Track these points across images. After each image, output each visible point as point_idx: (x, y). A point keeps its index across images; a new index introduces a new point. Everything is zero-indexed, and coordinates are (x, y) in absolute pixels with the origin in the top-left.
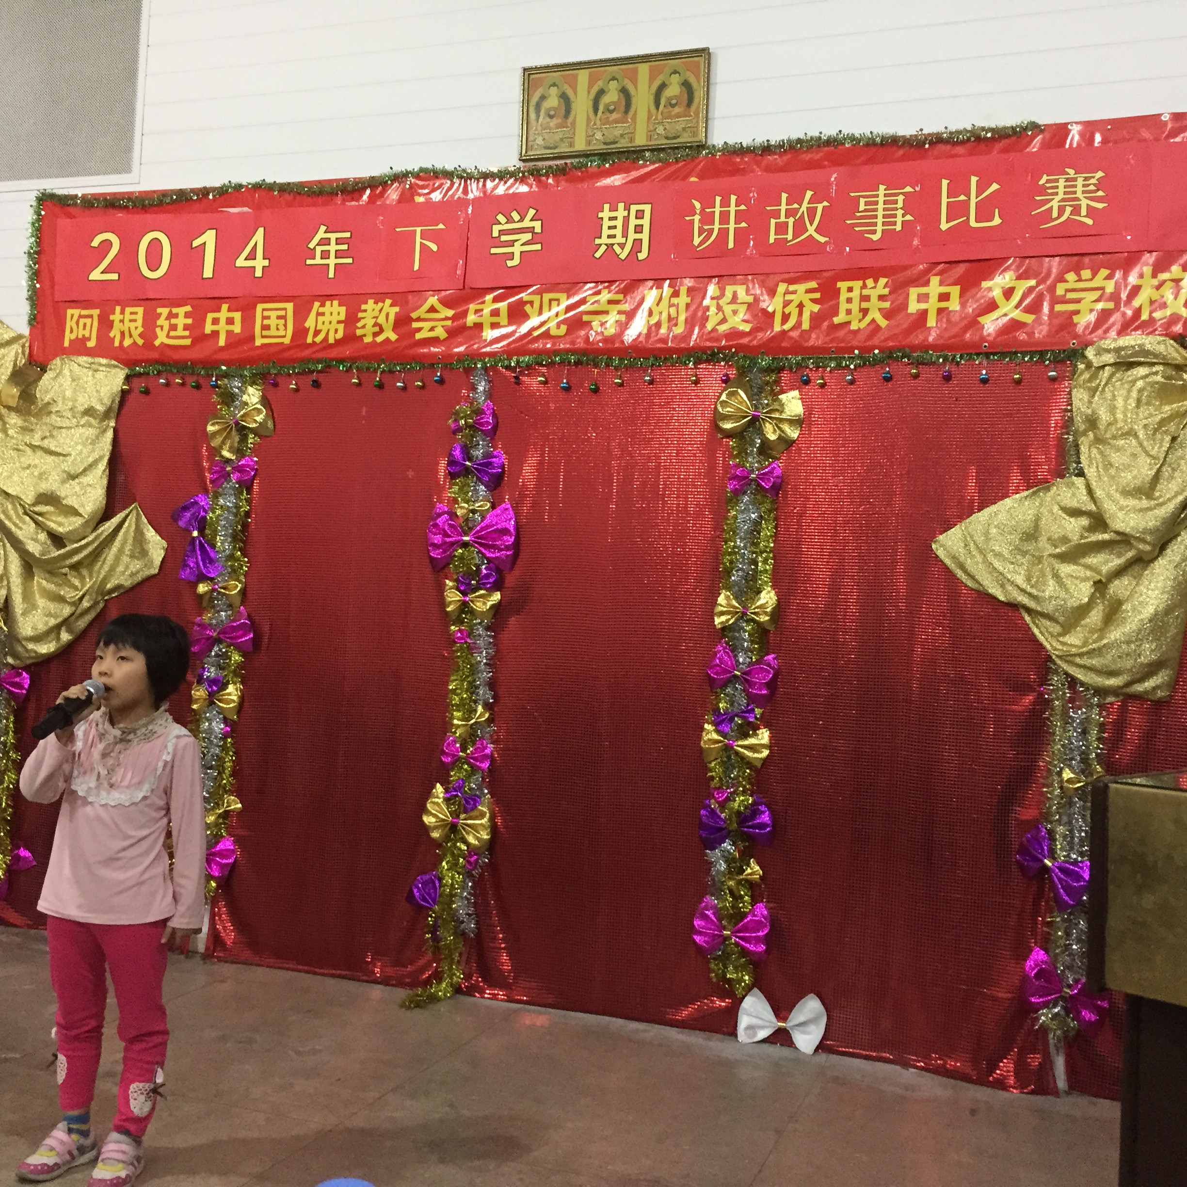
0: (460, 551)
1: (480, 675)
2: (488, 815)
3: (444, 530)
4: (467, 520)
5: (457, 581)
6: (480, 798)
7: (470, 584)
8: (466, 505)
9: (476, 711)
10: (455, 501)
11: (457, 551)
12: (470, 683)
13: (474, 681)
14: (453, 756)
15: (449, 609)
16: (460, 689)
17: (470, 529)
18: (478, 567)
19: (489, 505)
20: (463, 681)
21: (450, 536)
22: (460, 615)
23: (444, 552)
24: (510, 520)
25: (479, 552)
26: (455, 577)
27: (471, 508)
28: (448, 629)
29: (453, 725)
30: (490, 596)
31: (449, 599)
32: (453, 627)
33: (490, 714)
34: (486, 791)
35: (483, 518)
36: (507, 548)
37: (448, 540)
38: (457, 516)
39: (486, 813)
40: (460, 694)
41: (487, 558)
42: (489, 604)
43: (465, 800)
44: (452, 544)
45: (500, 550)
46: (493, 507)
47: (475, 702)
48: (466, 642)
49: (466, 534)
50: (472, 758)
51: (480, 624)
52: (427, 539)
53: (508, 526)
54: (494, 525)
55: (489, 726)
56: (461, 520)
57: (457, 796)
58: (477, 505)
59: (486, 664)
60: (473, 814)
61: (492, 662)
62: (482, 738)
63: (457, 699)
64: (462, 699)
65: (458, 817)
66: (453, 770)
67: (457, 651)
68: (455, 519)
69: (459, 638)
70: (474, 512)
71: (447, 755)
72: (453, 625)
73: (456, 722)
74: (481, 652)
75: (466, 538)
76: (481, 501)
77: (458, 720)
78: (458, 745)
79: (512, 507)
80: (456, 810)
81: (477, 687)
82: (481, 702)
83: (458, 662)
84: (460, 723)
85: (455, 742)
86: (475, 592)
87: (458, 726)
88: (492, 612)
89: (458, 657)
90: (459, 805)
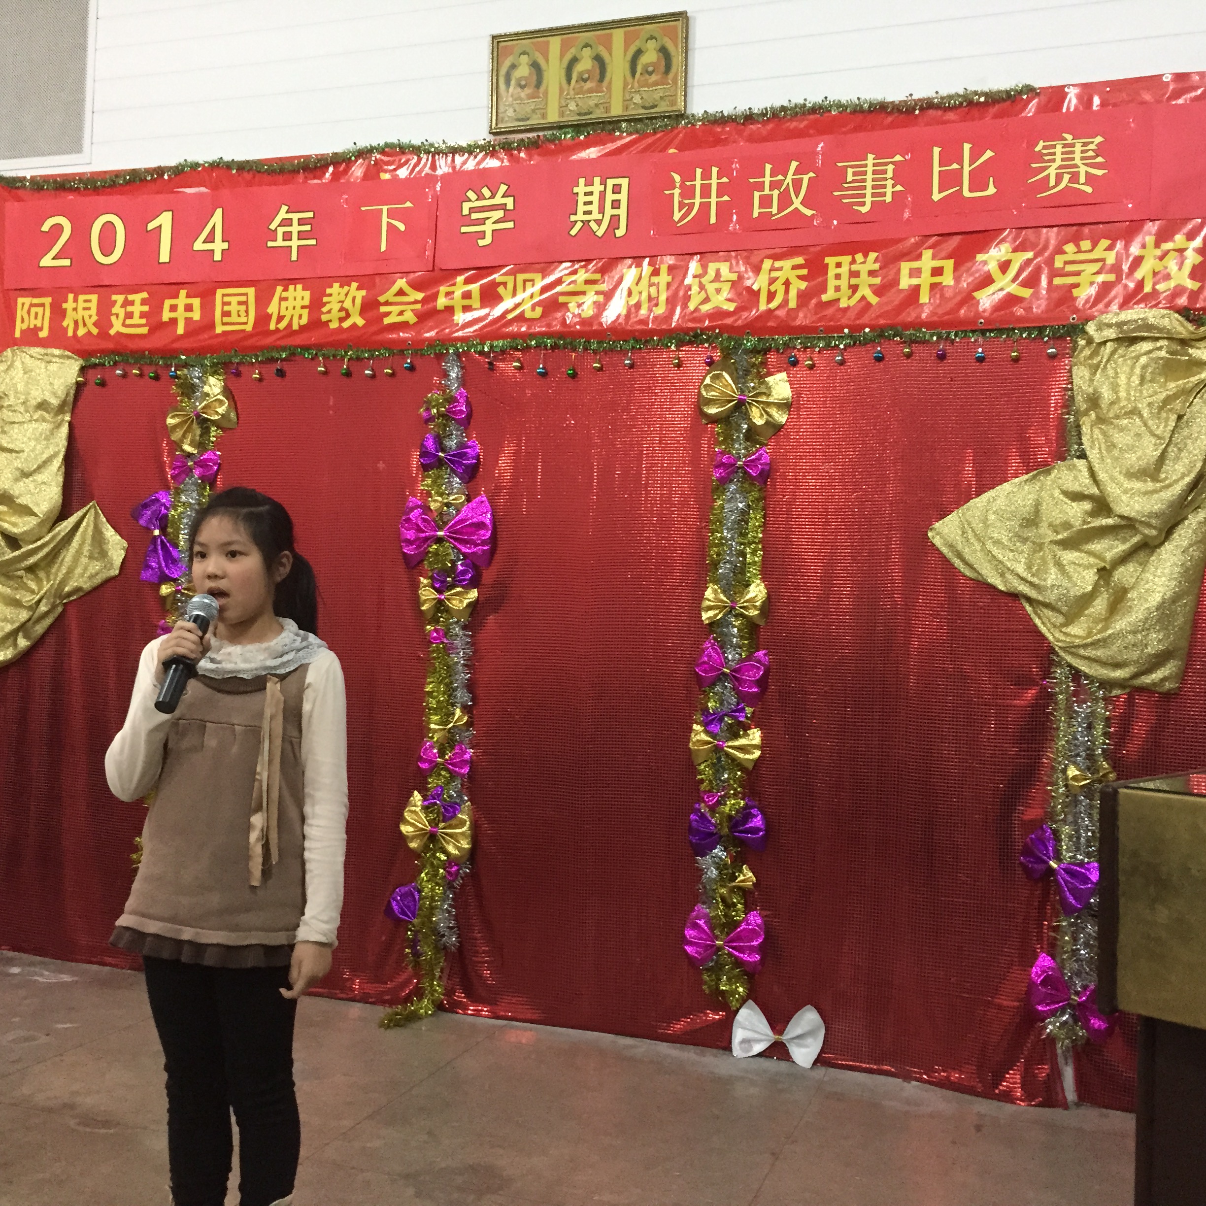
0: (435, 547)
1: (457, 677)
2: (468, 823)
3: (418, 525)
4: (441, 514)
5: (432, 578)
6: (460, 806)
7: (444, 581)
8: (440, 499)
9: (454, 714)
10: (429, 494)
11: (431, 546)
12: (447, 685)
13: (452, 683)
14: (430, 762)
15: (424, 608)
16: (437, 692)
17: (445, 523)
18: (453, 562)
19: (463, 497)
20: (440, 683)
21: (424, 532)
22: (435, 615)
23: (418, 547)
24: (487, 512)
25: (455, 547)
26: (430, 574)
27: (445, 501)
28: (423, 629)
29: (430, 729)
30: (467, 593)
31: (424, 598)
32: (428, 627)
33: (469, 717)
34: (466, 798)
35: (458, 511)
36: (483, 543)
37: (423, 535)
38: (431, 510)
39: (465, 821)
40: (437, 697)
41: (464, 554)
42: (466, 602)
43: (444, 808)
44: (426, 539)
45: (476, 545)
46: (469, 500)
47: (453, 705)
48: (443, 643)
49: (440, 529)
50: (450, 764)
51: (456, 623)
52: (399, 534)
53: (483, 520)
54: (468, 520)
55: (468, 730)
56: (436, 514)
57: (435, 804)
58: (451, 498)
59: (464, 665)
60: (454, 822)
61: (469, 663)
62: (461, 743)
63: (434, 702)
64: (438, 702)
65: (437, 825)
66: (431, 776)
67: (433, 651)
68: (430, 514)
69: (435, 638)
70: (448, 505)
71: (424, 761)
72: (429, 624)
73: (432, 726)
74: (458, 653)
75: (440, 533)
76: (456, 493)
77: (436, 724)
78: (435, 751)
79: (488, 500)
80: (435, 819)
81: (455, 690)
82: (459, 705)
83: (434, 664)
84: (437, 727)
85: (432, 747)
86: (450, 590)
87: (435, 731)
88: (470, 610)
89: (434, 658)
90: (438, 814)
